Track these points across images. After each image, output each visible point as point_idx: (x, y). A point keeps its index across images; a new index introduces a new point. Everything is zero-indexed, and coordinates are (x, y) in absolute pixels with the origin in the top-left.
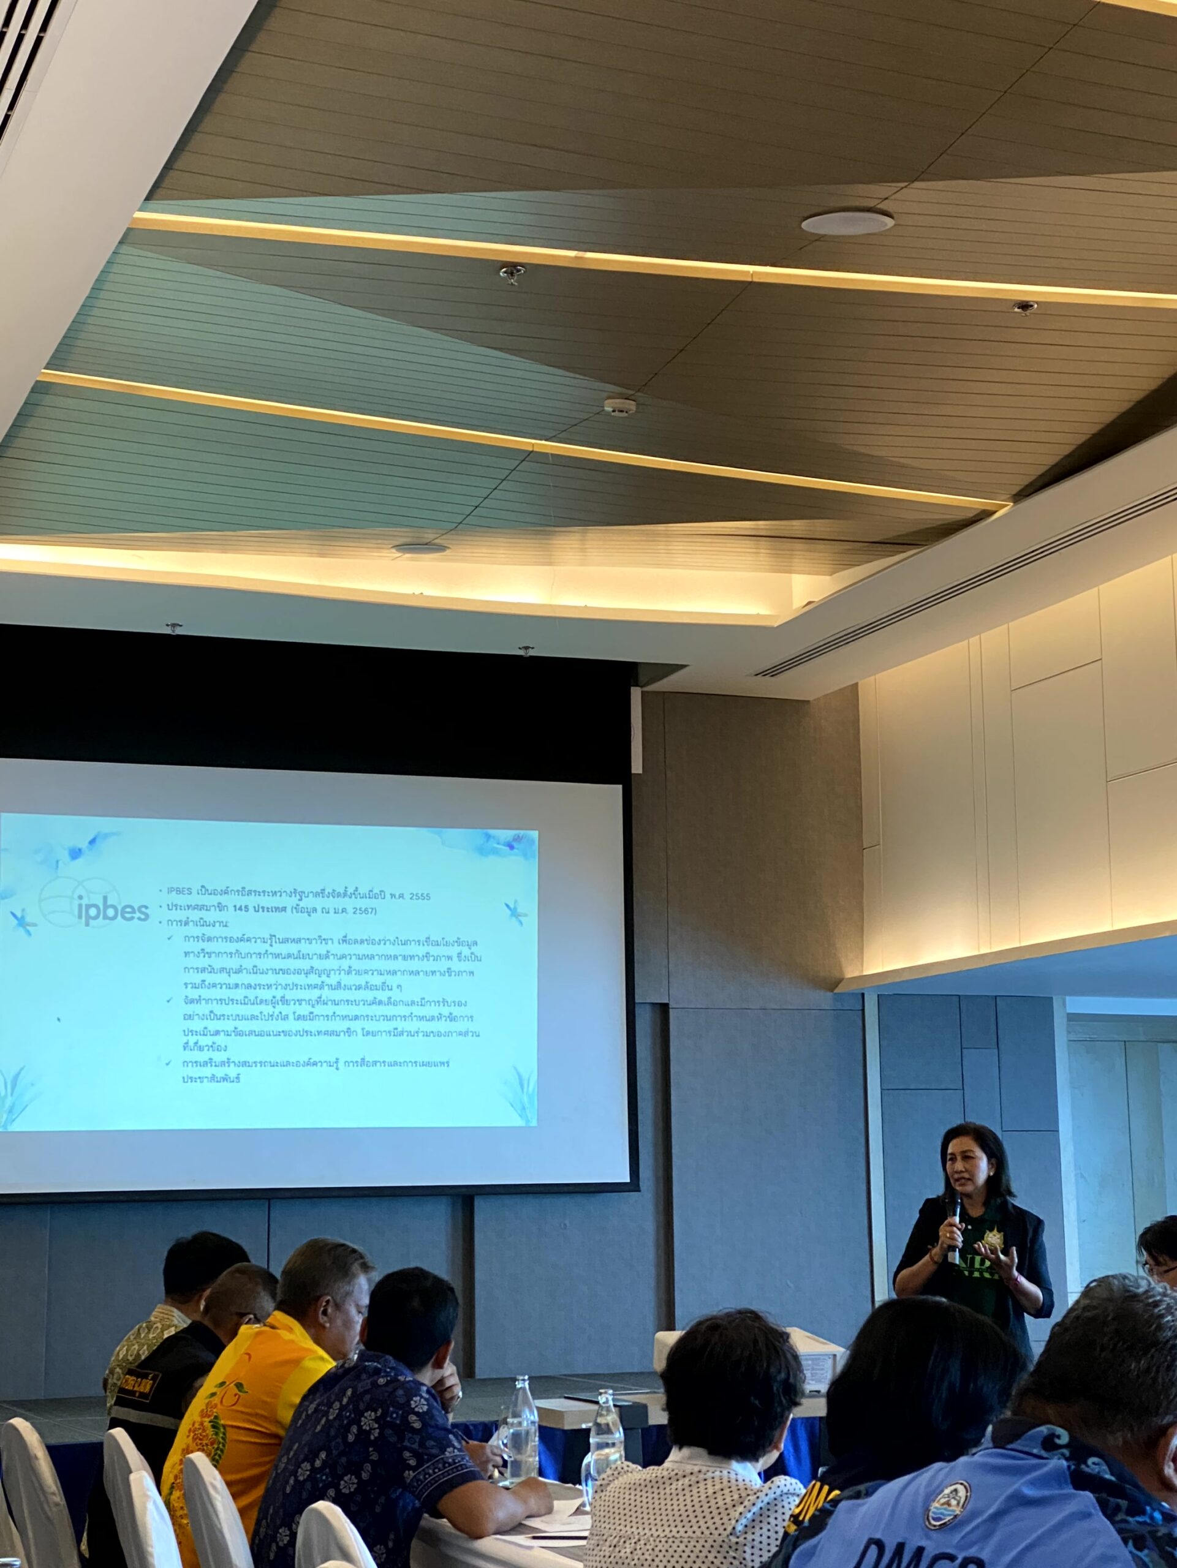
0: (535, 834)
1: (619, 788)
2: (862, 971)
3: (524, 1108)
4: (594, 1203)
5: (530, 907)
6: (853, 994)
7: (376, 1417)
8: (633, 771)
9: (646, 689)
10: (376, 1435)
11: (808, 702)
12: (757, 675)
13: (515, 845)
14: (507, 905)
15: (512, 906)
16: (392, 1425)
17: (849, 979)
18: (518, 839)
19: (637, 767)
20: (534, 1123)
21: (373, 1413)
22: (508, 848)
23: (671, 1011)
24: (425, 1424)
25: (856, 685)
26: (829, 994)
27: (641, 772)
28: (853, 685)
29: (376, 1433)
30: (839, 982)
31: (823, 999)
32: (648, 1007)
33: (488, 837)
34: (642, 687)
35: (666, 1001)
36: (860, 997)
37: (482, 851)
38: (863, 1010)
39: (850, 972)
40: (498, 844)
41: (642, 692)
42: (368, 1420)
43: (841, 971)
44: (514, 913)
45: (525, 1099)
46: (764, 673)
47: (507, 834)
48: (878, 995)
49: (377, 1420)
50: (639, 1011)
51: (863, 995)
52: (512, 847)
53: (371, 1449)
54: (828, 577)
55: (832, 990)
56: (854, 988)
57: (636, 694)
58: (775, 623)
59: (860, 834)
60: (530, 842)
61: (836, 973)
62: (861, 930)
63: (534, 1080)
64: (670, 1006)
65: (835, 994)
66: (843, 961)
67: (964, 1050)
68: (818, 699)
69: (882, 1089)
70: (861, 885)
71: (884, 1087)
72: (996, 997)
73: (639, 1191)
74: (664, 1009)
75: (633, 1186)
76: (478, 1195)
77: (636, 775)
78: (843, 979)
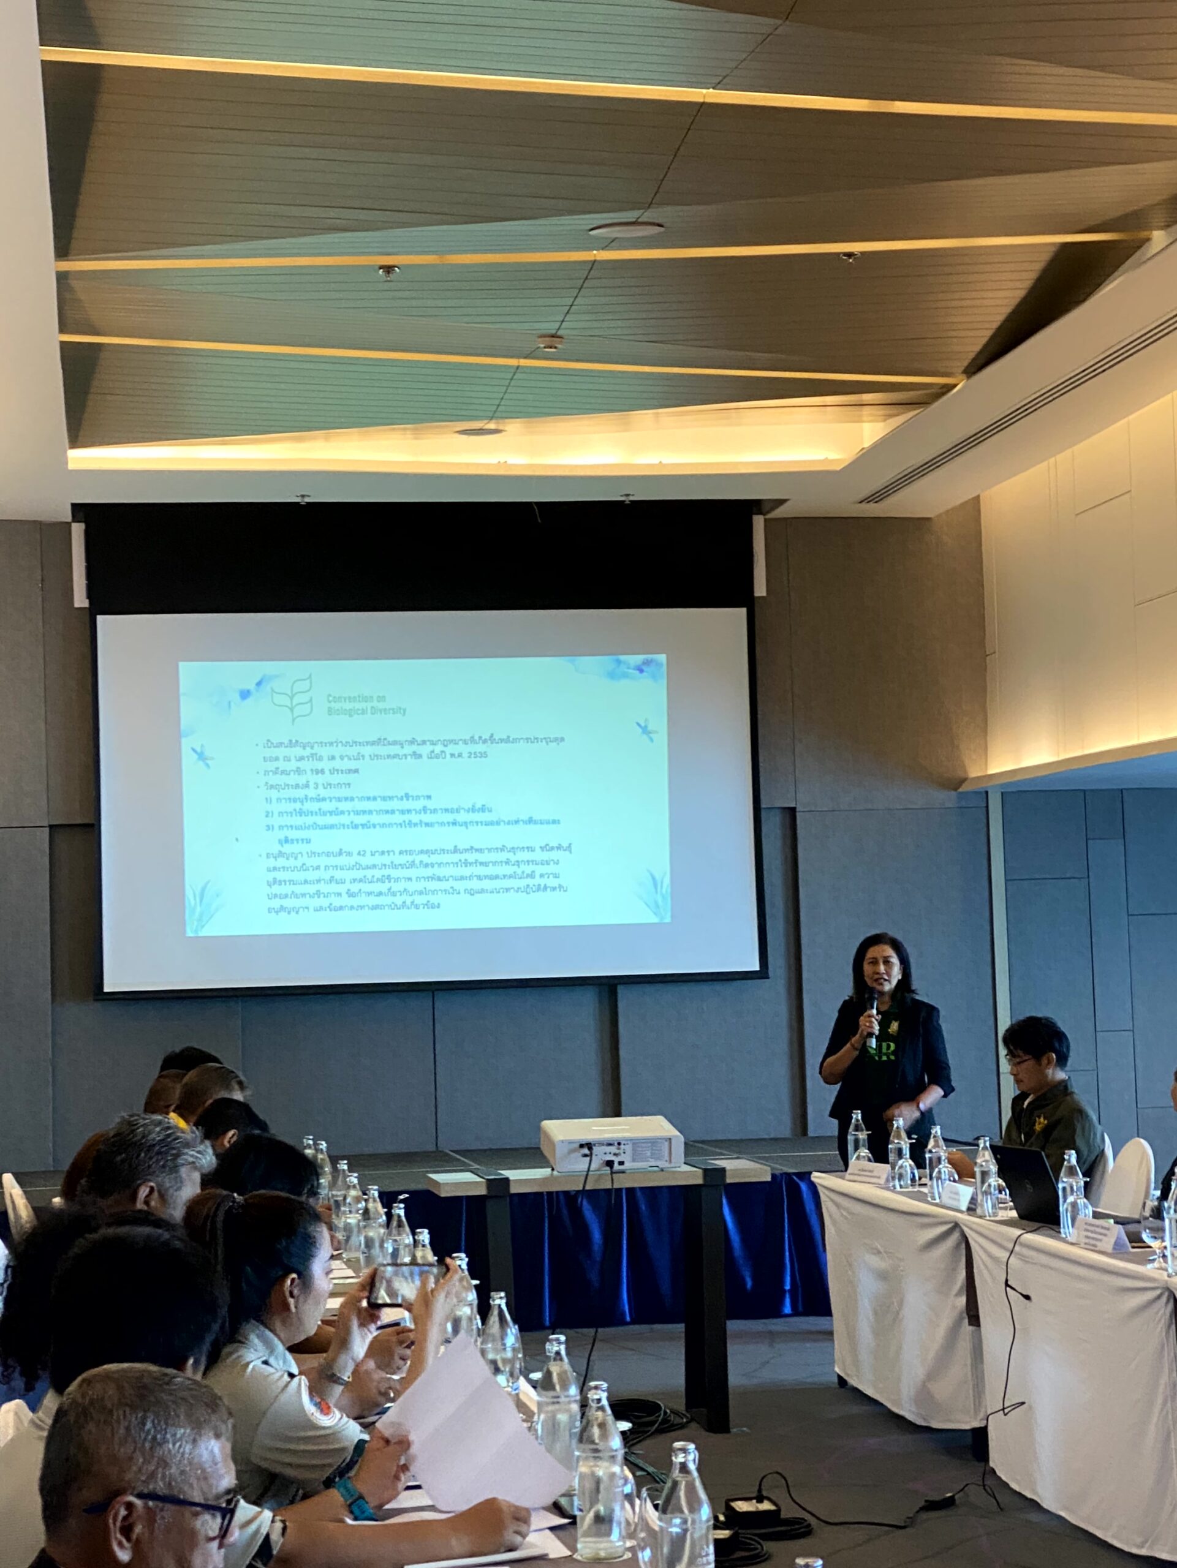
0: (662, 658)
1: (744, 610)
2: (986, 769)
3: (657, 906)
5: (660, 725)
6: (976, 793)
8: (756, 594)
11: (928, 519)
12: (861, 502)
13: (644, 668)
14: (638, 724)
15: (643, 725)
18: (647, 663)
19: (760, 589)
20: (668, 920)
22: (637, 672)
23: (798, 815)
25: (977, 499)
26: (953, 793)
27: (764, 594)
28: (974, 499)
30: (963, 780)
31: (946, 798)
32: (778, 812)
33: (619, 662)
34: (764, 515)
35: (793, 805)
36: (984, 795)
37: (612, 675)
38: (987, 807)
39: (974, 772)
40: (629, 668)
41: (766, 520)
43: (965, 772)
44: (645, 730)
45: (659, 899)
46: (868, 500)
47: (637, 659)
48: (1002, 793)
50: (764, 814)
51: (987, 792)
52: (641, 671)
55: (956, 789)
56: (980, 786)
57: (758, 522)
58: (838, 467)
59: (982, 643)
60: (659, 665)
61: (960, 774)
62: (984, 730)
63: (667, 881)
64: (798, 810)
65: (960, 793)
66: (967, 762)
67: (1090, 842)
68: (939, 516)
69: (1006, 880)
70: (984, 690)
71: (1008, 878)
72: (1122, 790)
73: (768, 978)
74: (793, 811)
75: (763, 973)
76: (620, 984)
77: (759, 597)
78: (967, 779)
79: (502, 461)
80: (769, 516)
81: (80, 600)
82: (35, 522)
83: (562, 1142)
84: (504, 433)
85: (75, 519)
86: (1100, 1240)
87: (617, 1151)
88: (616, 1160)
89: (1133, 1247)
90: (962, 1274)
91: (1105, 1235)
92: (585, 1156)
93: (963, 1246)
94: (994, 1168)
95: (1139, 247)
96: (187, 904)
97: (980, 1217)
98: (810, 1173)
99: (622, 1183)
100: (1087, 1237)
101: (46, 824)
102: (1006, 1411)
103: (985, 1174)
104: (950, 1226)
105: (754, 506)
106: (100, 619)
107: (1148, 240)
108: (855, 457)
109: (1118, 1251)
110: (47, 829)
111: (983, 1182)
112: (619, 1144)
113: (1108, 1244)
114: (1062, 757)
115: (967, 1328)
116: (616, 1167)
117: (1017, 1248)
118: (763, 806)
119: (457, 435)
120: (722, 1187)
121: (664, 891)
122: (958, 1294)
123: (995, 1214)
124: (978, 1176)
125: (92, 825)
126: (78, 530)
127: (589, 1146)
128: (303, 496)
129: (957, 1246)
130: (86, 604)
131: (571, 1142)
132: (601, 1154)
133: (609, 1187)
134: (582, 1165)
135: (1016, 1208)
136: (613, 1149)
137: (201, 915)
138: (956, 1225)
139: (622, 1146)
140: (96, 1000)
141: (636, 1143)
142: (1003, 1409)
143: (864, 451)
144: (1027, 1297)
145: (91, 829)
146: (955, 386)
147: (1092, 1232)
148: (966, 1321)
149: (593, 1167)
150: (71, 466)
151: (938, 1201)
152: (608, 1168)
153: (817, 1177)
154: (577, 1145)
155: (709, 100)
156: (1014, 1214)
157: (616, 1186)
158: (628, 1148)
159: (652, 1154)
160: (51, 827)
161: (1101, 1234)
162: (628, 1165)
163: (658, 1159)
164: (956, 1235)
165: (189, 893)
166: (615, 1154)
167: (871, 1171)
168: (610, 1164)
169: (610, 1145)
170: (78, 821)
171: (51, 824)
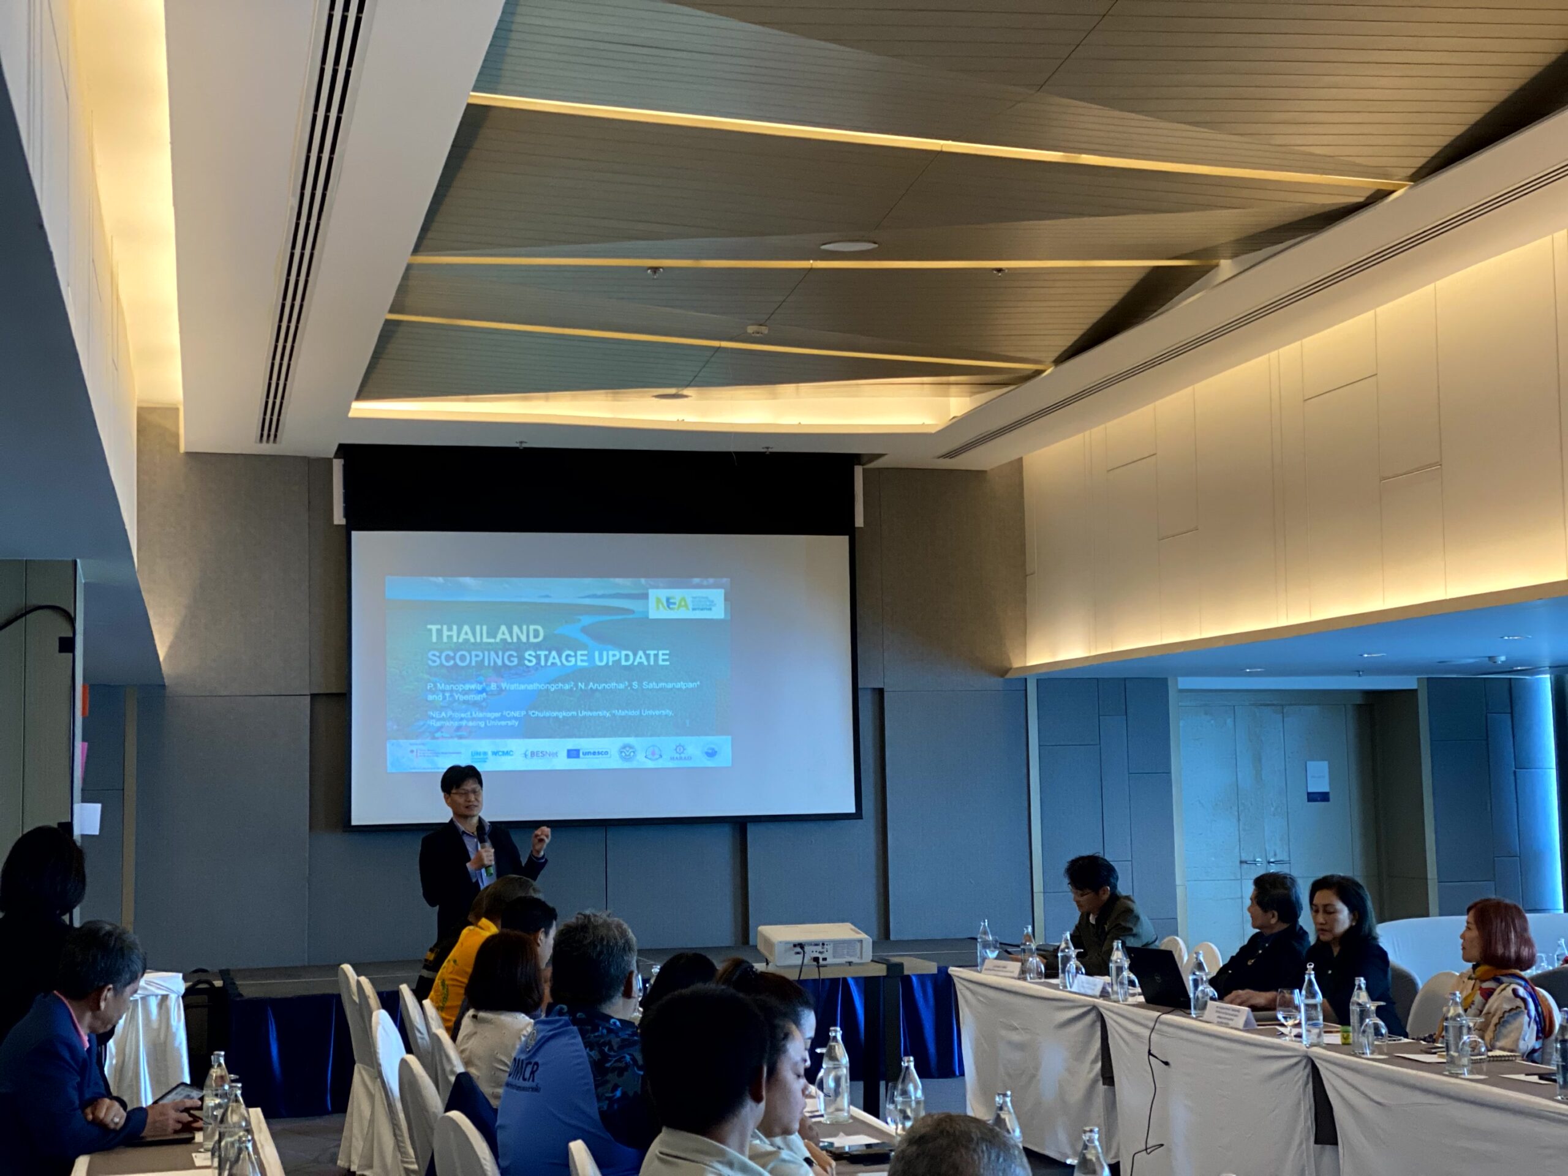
1: (847, 538)
2: (1025, 662)
4: (833, 827)
6: (1019, 679)
8: (857, 525)
11: (984, 472)
12: (939, 457)
17: (1017, 668)
19: (859, 522)
23: (886, 695)
25: (1021, 459)
26: (1001, 679)
27: (862, 525)
28: (1018, 458)
30: (1007, 670)
31: (995, 682)
32: (869, 692)
34: (863, 465)
35: (881, 686)
36: (1024, 681)
38: (1026, 690)
39: (1017, 664)
41: (864, 469)
43: (1011, 664)
46: (945, 456)
48: (1037, 681)
50: (860, 693)
51: (1026, 679)
55: (1002, 676)
56: (1022, 675)
57: (858, 471)
58: (933, 431)
59: (1023, 564)
61: (1008, 666)
62: (1024, 633)
64: (885, 690)
65: (1005, 679)
66: (1011, 655)
67: (1102, 717)
68: (992, 470)
69: (1040, 746)
70: (1024, 601)
71: (1041, 744)
72: (1125, 679)
73: (862, 818)
74: (881, 692)
75: (858, 815)
76: (749, 822)
77: (859, 528)
78: (1011, 668)
79: (680, 419)
80: (865, 467)
81: (339, 519)
82: (305, 457)
83: (780, 942)
84: (689, 398)
85: (337, 456)
86: (1232, 1020)
87: (821, 950)
88: (821, 957)
89: (1259, 1025)
90: (1097, 1044)
91: (1236, 1016)
92: (798, 953)
93: (1098, 1024)
94: (1126, 964)
95: (1207, 272)
97: (1115, 1002)
98: (947, 968)
99: (827, 974)
100: (1219, 1017)
101: (308, 693)
102: (1149, 1151)
103: (1120, 969)
104: (1089, 1008)
105: (855, 459)
106: (354, 534)
107: (1217, 265)
108: (946, 425)
109: (1247, 1027)
110: (308, 698)
111: (1118, 975)
112: (823, 944)
113: (1240, 1022)
114: (1093, 653)
115: (1101, 1087)
116: (821, 962)
117: (1157, 1026)
118: (860, 686)
119: (654, 398)
120: (899, 979)
122: (1094, 1062)
123: (1126, 1000)
124: (1114, 972)
125: (345, 694)
126: (338, 465)
127: (801, 946)
128: (521, 442)
129: (1094, 1023)
130: (343, 522)
131: (787, 943)
132: (812, 953)
133: (817, 977)
134: (797, 960)
135: (1143, 993)
136: (819, 948)
138: (1094, 1008)
139: (825, 946)
140: (344, 831)
141: (837, 944)
142: (1146, 1149)
143: (954, 420)
144: (1166, 1063)
145: (342, 698)
146: (1043, 371)
147: (1223, 1013)
148: (1101, 1082)
149: (806, 961)
150: (352, 414)
151: (1069, 989)
152: (815, 963)
153: (953, 970)
154: (792, 945)
155: (945, 149)
156: (1142, 999)
157: (822, 977)
158: (830, 948)
159: (848, 953)
160: (313, 696)
161: (1232, 1015)
162: (830, 961)
163: (851, 956)
164: (1092, 1016)
166: (820, 953)
167: (1005, 967)
168: (816, 959)
169: (816, 945)
170: (334, 691)
171: (312, 692)
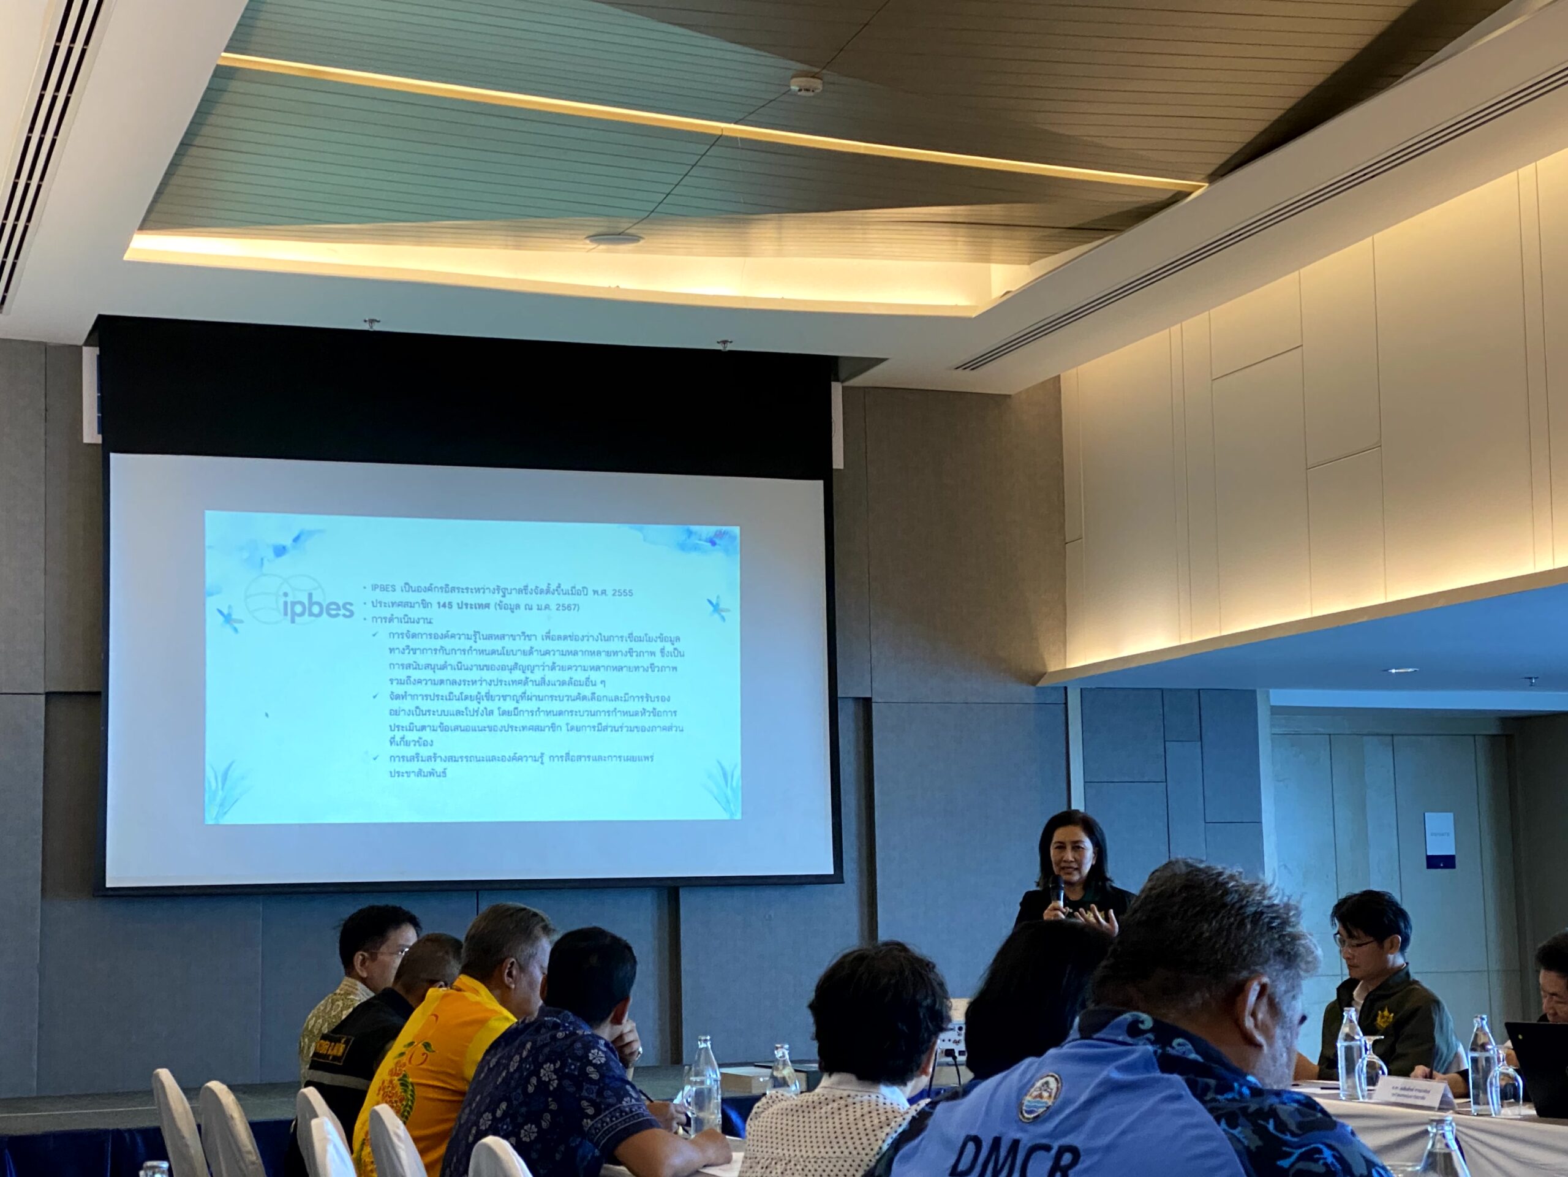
0: (736, 530)
1: (820, 484)
2: (1065, 664)
3: (728, 802)
4: (797, 894)
5: (732, 602)
6: (1055, 688)
7: (555, 1069)
8: (835, 467)
9: (847, 384)
10: (555, 1085)
11: (1009, 396)
12: (957, 368)
13: (717, 541)
14: (710, 602)
15: (714, 602)
16: (570, 1076)
17: (1051, 672)
18: (720, 535)
19: (838, 461)
20: (738, 817)
21: (552, 1065)
22: (709, 544)
23: (874, 705)
24: (602, 1076)
25: (1058, 379)
26: (1032, 688)
27: (842, 467)
28: (1055, 377)
29: (555, 1083)
30: (1042, 675)
31: (1026, 693)
32: (851, 703)
33: (690, 533)
34: (842, 382)
35: (869, 696)
36: (1063, 691)
37: (683, 547)
38: (1066, 703)
39: (1053, 666)
40: (700, 540)
41: (843, 388)
42: (547, 1071)
43: (1044, 665)
44: (716, 608)
45: (729, 792)
46: (964, 366)
47: (709, 530)
48: (1081, 689)
49: (555, 1071)
50: (841, 704)
51: (1066, 688)
52: (713, 543)
53: (550, 1099)
54: (1026, 268)
55: (1035, 684)
56: (1060, 681)
57: (837, 389)
59: (1062, 527)
60: (734, 538)
61: (1042, 668)
62: (1063, 623)
63: (738, 773)
64: (873, 700)
65: (1038, 688)
66: (1046, 656)
67: (1167, 743)
68: (1019, 394)
69: (1085, 782)
70: (1064, 578)
71: (1088, 779)
72: (1199, 690)
73: (842, 882)
74: (868, 701)
75: (837, 877)
76: (683, 886)
77: (838, 470)
78: (1045, 673)
81: (91, 434)
82: (39, 343)
85: (88, 343)
96: (207, 785)
101: (42, 691)
105: (830, 368)
106: (113, 456)
110: (43, 698)
114: (1186, 641)
118: (841, 694)
121: (734, 784)
125: (97, 694)
126: (90, 356)
128: (372, 323)
130: (98, 439)
137: (224, 799)
140: (96, 896)
145: (94, 699)
150: (129, 257)
152: (951, 1060)
160: (48, 695)
165: (209, 774)
168: (951, 1053)
170: (81, 689)
171: (47, 691)
